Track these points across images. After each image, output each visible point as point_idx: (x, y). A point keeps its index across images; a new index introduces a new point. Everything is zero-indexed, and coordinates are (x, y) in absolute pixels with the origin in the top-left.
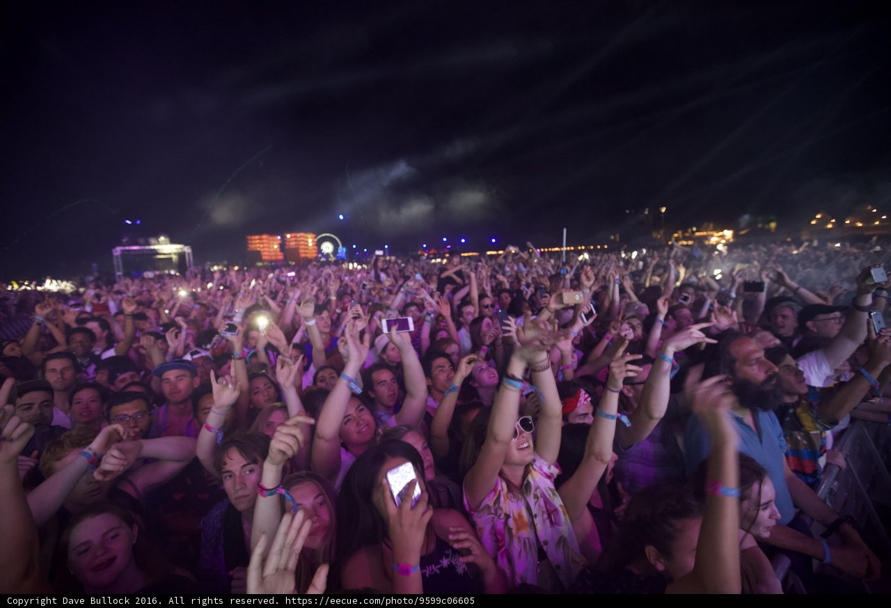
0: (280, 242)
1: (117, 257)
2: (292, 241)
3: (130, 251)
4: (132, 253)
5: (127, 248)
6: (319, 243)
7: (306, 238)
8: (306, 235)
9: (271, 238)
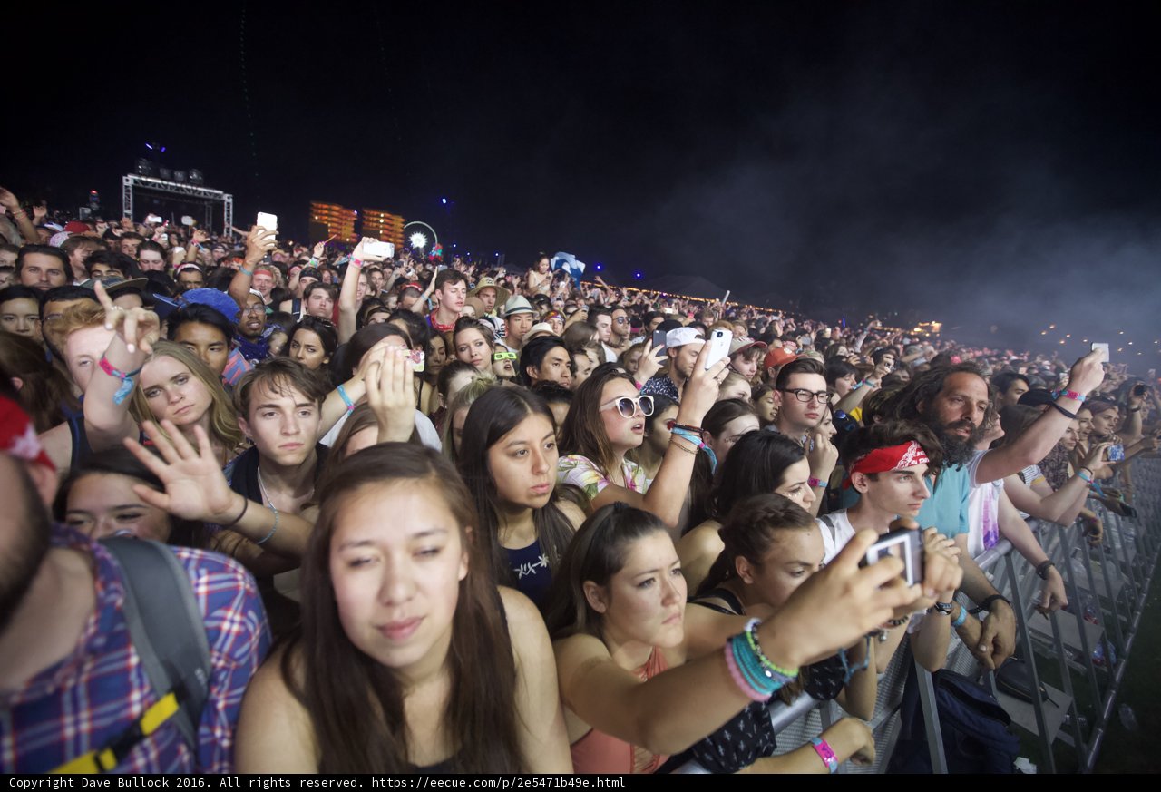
0: (355, 219)
1: (127, 188)
2: (373, 222)
3: (147, 183)
4: (150, 187)
5: (144, 179)
6: (409, 232)
7: (392, 220)
9: (344, 212)
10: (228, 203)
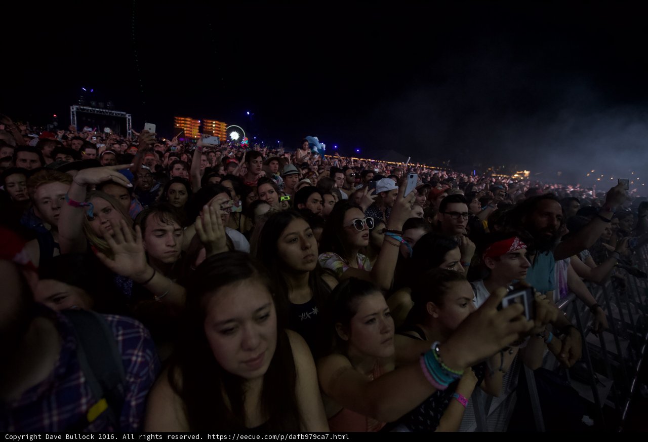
0: (199, 125)
1: (73, 112)
2: (209, 126)
3: (84, 109)
4: (85, 111)
5: (82, 107)
6: (229, 131)
7: (220, 125)
8: (221, 123)
9: (193, 121)
10: (129, 119)
